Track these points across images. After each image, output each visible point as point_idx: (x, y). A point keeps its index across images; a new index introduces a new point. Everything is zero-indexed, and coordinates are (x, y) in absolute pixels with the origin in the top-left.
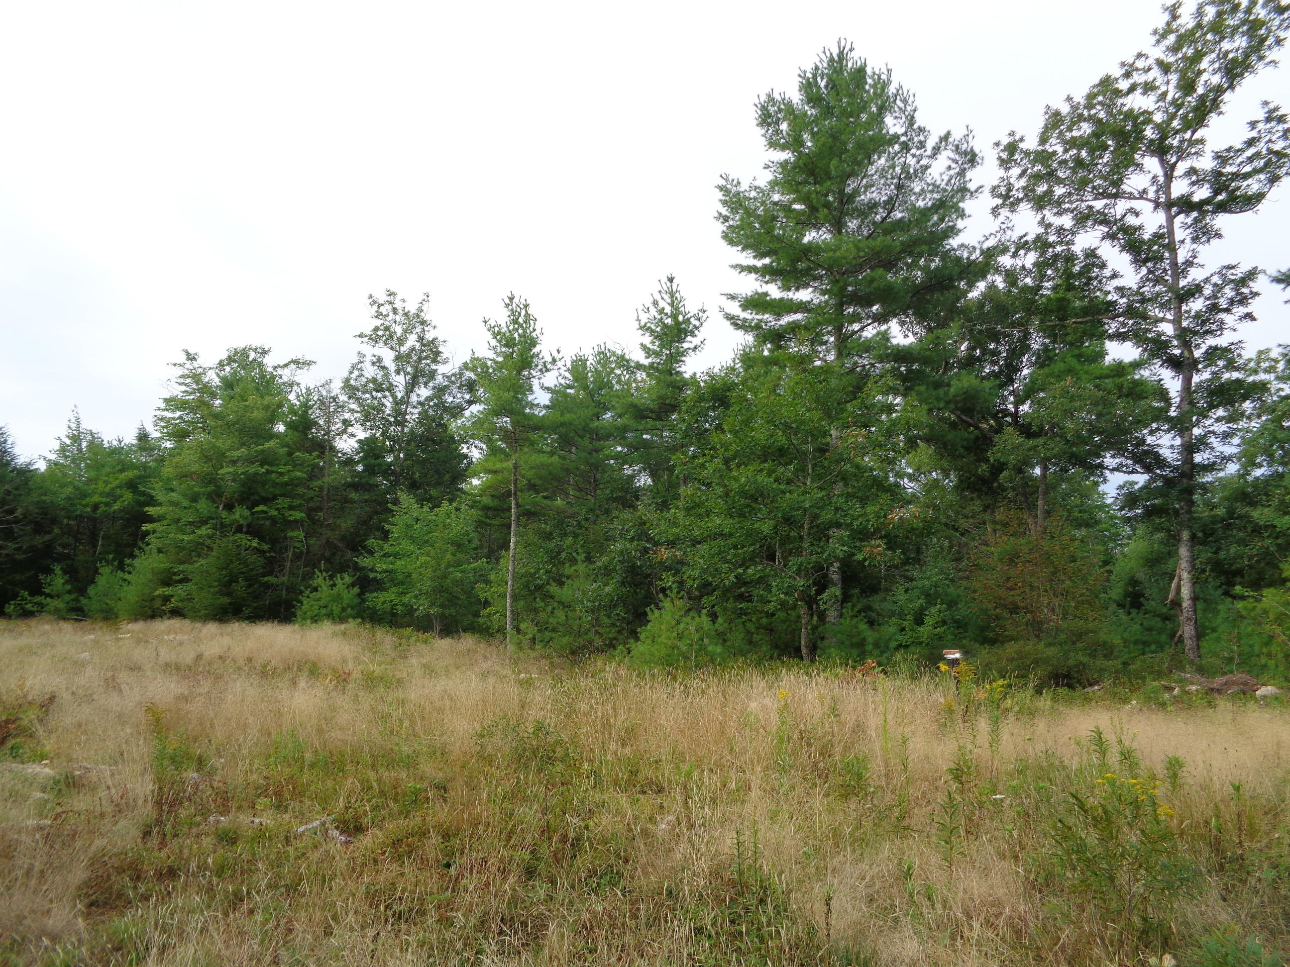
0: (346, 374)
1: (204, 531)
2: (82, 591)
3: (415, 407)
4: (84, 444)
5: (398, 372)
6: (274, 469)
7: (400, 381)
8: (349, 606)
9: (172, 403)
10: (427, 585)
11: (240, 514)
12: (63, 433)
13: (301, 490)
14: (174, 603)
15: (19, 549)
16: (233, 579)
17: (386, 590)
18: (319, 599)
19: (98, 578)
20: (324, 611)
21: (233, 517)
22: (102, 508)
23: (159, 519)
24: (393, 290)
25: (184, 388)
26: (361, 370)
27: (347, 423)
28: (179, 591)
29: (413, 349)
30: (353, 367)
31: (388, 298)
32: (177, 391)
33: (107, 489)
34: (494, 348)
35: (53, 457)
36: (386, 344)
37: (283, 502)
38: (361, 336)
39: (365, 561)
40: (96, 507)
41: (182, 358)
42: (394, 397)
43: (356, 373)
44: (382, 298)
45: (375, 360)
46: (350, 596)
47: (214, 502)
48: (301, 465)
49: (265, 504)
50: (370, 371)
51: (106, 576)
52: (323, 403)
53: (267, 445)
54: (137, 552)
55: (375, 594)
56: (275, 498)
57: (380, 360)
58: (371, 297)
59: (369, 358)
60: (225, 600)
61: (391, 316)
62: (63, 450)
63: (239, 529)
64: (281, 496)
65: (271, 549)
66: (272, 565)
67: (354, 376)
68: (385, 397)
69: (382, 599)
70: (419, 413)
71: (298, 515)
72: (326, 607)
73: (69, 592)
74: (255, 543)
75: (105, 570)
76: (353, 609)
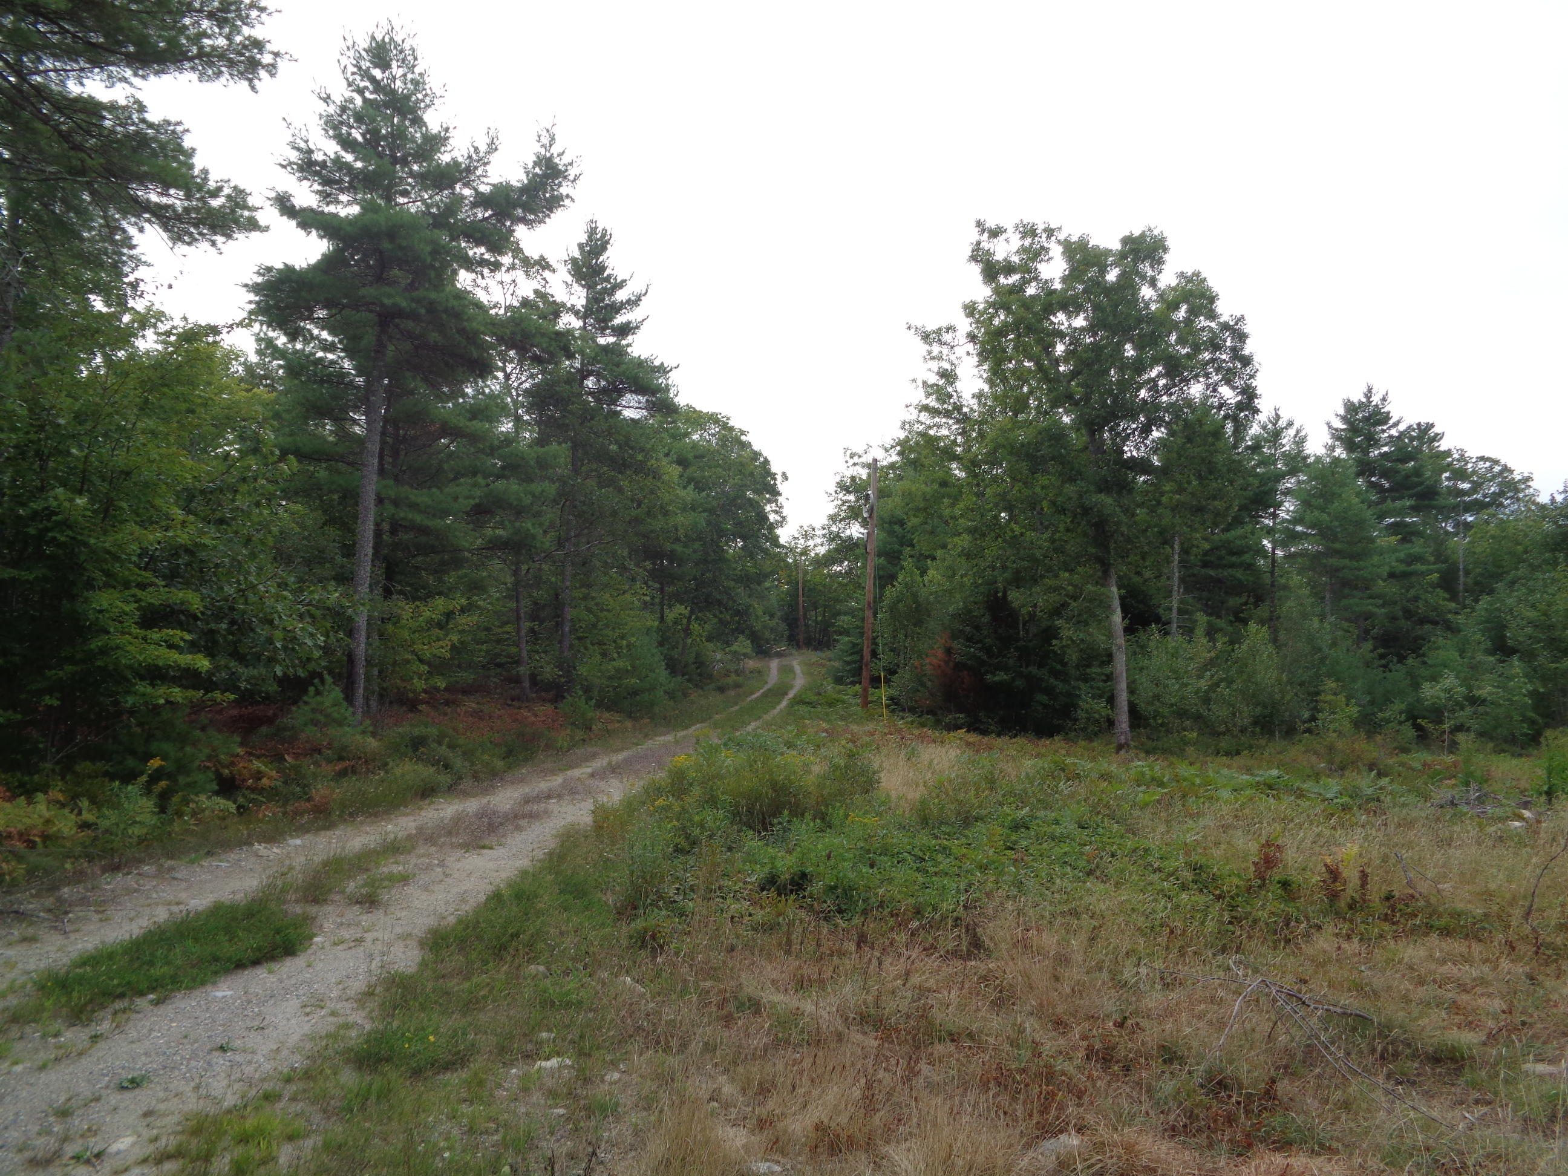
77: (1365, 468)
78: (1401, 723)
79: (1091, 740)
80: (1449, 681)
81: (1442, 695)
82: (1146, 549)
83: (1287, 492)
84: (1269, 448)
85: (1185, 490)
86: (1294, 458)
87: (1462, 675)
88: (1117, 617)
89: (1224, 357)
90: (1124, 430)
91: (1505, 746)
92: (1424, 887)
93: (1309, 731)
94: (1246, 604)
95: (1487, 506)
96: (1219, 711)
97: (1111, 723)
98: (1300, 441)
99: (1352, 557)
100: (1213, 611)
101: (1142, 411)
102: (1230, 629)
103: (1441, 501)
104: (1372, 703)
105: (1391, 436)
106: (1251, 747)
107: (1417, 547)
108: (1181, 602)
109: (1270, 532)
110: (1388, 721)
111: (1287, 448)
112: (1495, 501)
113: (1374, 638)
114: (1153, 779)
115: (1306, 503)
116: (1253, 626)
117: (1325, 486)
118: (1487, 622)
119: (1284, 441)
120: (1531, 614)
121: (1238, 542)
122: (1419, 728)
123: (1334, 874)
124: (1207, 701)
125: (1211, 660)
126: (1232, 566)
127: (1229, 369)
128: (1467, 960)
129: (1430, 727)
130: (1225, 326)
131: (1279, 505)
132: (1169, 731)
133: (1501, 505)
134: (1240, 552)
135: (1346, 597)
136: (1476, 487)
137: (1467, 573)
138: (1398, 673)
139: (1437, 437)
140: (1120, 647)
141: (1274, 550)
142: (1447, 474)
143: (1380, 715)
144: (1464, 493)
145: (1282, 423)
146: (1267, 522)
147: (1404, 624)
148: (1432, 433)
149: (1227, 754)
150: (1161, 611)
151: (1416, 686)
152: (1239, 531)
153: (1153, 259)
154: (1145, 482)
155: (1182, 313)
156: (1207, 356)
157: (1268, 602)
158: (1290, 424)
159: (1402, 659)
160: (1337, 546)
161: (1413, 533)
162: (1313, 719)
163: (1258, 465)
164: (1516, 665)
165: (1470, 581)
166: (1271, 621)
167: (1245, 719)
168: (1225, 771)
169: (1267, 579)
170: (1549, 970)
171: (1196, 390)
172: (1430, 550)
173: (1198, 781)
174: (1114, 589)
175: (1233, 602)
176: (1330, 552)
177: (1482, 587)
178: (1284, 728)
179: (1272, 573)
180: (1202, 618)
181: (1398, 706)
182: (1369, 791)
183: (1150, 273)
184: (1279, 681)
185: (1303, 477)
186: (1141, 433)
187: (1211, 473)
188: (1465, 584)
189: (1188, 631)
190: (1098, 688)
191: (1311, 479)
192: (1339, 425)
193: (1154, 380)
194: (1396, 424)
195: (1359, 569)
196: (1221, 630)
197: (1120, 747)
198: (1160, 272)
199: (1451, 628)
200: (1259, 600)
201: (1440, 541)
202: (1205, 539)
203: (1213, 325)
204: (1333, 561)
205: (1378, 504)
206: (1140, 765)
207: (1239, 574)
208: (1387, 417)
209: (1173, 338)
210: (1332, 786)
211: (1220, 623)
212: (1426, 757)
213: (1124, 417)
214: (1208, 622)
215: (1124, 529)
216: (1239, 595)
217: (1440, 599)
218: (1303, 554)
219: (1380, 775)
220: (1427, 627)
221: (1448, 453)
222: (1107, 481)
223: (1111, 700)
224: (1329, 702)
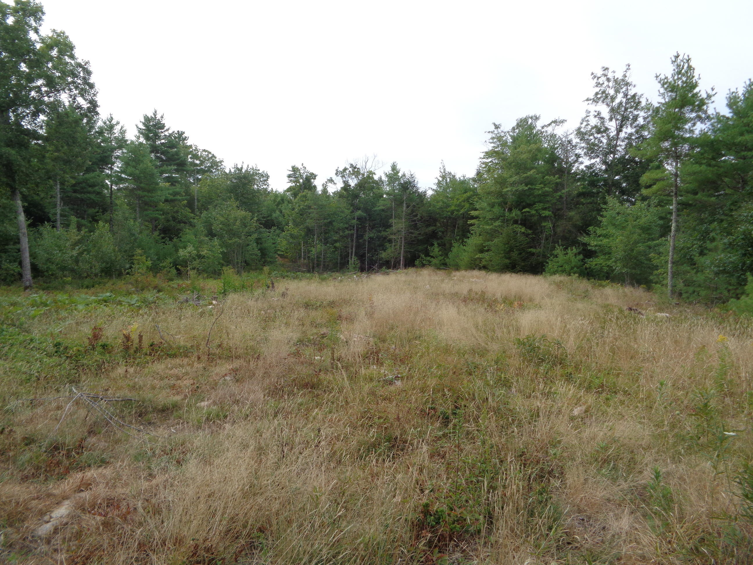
0: (578, 125)
1: (497, 223)
2: (447, 255)
3: (623, 141)
4: (448, 180)
5: (611, 119)
6: (534, 187)
7: (612, 126)
8: (575, 266)
9: (488, 154)
10: (620, 254)
11: (516, 213)
12: (438, 175)
13: (549, 198)
14: (484, 263)
15: (420, 234)
16: (511, 250)
17: (597, 257)
18: (558, 262)
19: (452, 249)
20: (560, 269)
21: (511, 215)
22: (456, 213)
23: (476, 217)
24: (606, 66)
25: (493, 145)
26: (588, 121)
27: (578, 156)
28: (486, 256)
29: (621, 103)
30: (583, 120)
31: (604, 72)
32: (489, 147)
33: (458, 203)
34: (663, 94)
35: (435, 187)
36: (603, 102)
37: (539, 206)
38: (588, 100)
39: (585, 239)
40: (452, 213)
41: (492, 128)
42: (608, 136)
43: (585, 123)
44: (599, 73)
45: (596, 114)
46: (575, 260)
47: (502, 207)
48: (549, 183)
49: (529, 208)
50: (594, 121)
51: (456, 247)
52: (563, 145)
53: (529, 173)
54: (469, 235)
55: (591, 259)
56: (534, 204)
57: (599, 114)
58: (592, 74)
59: (592, 113)
60: (507, 261)
61: (606, 83)
62: (439, 183)
63: (516, 222)
64: (538, 202)
65: (533, 233)
66: (534, 242)
67: (583, 126)
68: (603, 137)
69: (595, 263)
70: (626, 145)
71: (547, 213)
72: (562, 266)
73: (441, 256)
74: (523, 230)
75: (456, 245)
76: (578, 268)
77: (154, 149)
78: (170, 268)
79: (9, 285)
80: (190, 248)
81: (187, 254)
82: (38, 180)
83: (117, 157)
84: (108, 134)
85: (60, 151)
86: (120, 141)
87: (196, 246)
88: (22, 217)
89: (79, 81)
90: (22, 113)
91: (212, 275)
92: (167, 338)
93: (128, 273)
94: (98, 212)
95: (207, 171)
96: (84, 266)
97: (21, 275)
98: (123, 132)
99: (149, 191)
100: (80, 215)
101: (32, 104)
102: (89, 225)
103: (188, 168)
104: (158, 259)
105: (165, 135)
106: (100, 283)
107: (178, 188)
108: (62, 210)
109: (109, 176)
110: (164, 267)
111: (117, 135)
112: (209, 170)
113: (159, 230)
114: (42, 303)
115: (127, 164)
116: (101, 223)
117: (135, 156)
118: (206, 222)
119: (115, 131)
120: (222, 219)
121: (92, 180)
122: (178, 270)
123: (127, 338)
124: (77, 261)
125: (79, 240)
126: (89, 193)
127: (82, 89)
128: (182, 366)
129: (182, 269)
130: (79, 65)
131: (113, 164)
132: (56, 278)
133: (212, 171)
134: (93, 186)
135: (146, 210)
136: (202, 163)
137: (198, 201)
138: (170, 246)
139: (185, 139)
140: (24, 234)
141: (111, 185)
142: (190, 156)
143: (161, 265)
144: (196, 165)
145: (114, 122)
146: (107, 171)
147: (172, 223)
148: (184, 136)
149: (87, 287)
150: (50, 216)
151: (177, 251)
152: (92, 175)
153: (36, 17)
154: (36, 144)
155: (54, 53)
156: (70, 79)
157: (109, 212)
158: (118, 123)
159: (171, 239)
160: (142, 185)
161: (176, 182)
162: (131, 268)
163: (101, 142)
164: (216, 241)
165: (200, 205)
166: (110, 221)
167: (97, 269)
168: (83, 296)
169: (108, 200)
170: (212, 364)
171: (64, 98)
172: (183, 190)
173: (67, 302)
174: (19, 202)
175: (91, 211)
176: (139, 188)
177: (204, 207)
178: (117, 273)
179: (111, 197)
180: (74, 219)
181: (169, 260)
182: (151, 299)
183: (34, 24)
184: (114, 251)
185: (125, 151)
186: (32, 116)
187: (74, 143)
188: (197, 206)
189: (67, 226)
190: (13, 256)
191: (129, 152)
192: (142, 126)
193: (39, 87)
194: (167, 130)
195: (152, 197)
196: (85, 225)
197: (26, 288)
198: (40, 25)
199: (192, 225)
200: (104, 211)
201: (188, 185)
202: (74, 178)
203: (73, 62)
204: (140, 192)
205: (160, 167)
206: (36, 296)
207: (93, 196)
208: (163, 126)
209: (50, 65)
210: (135, 298)
211: (84, 222)
212: (180, 282)
213: (20, 105)
214: (78, 221)
215: (24, 169)
216: (95, 208)
217: (187, 211)
218: (126, 189)
219: (159, 291)
220: (182, 225)
221: (191, 146)
222: (11, 141)
223: (20, 264)
224: (138, 260)
